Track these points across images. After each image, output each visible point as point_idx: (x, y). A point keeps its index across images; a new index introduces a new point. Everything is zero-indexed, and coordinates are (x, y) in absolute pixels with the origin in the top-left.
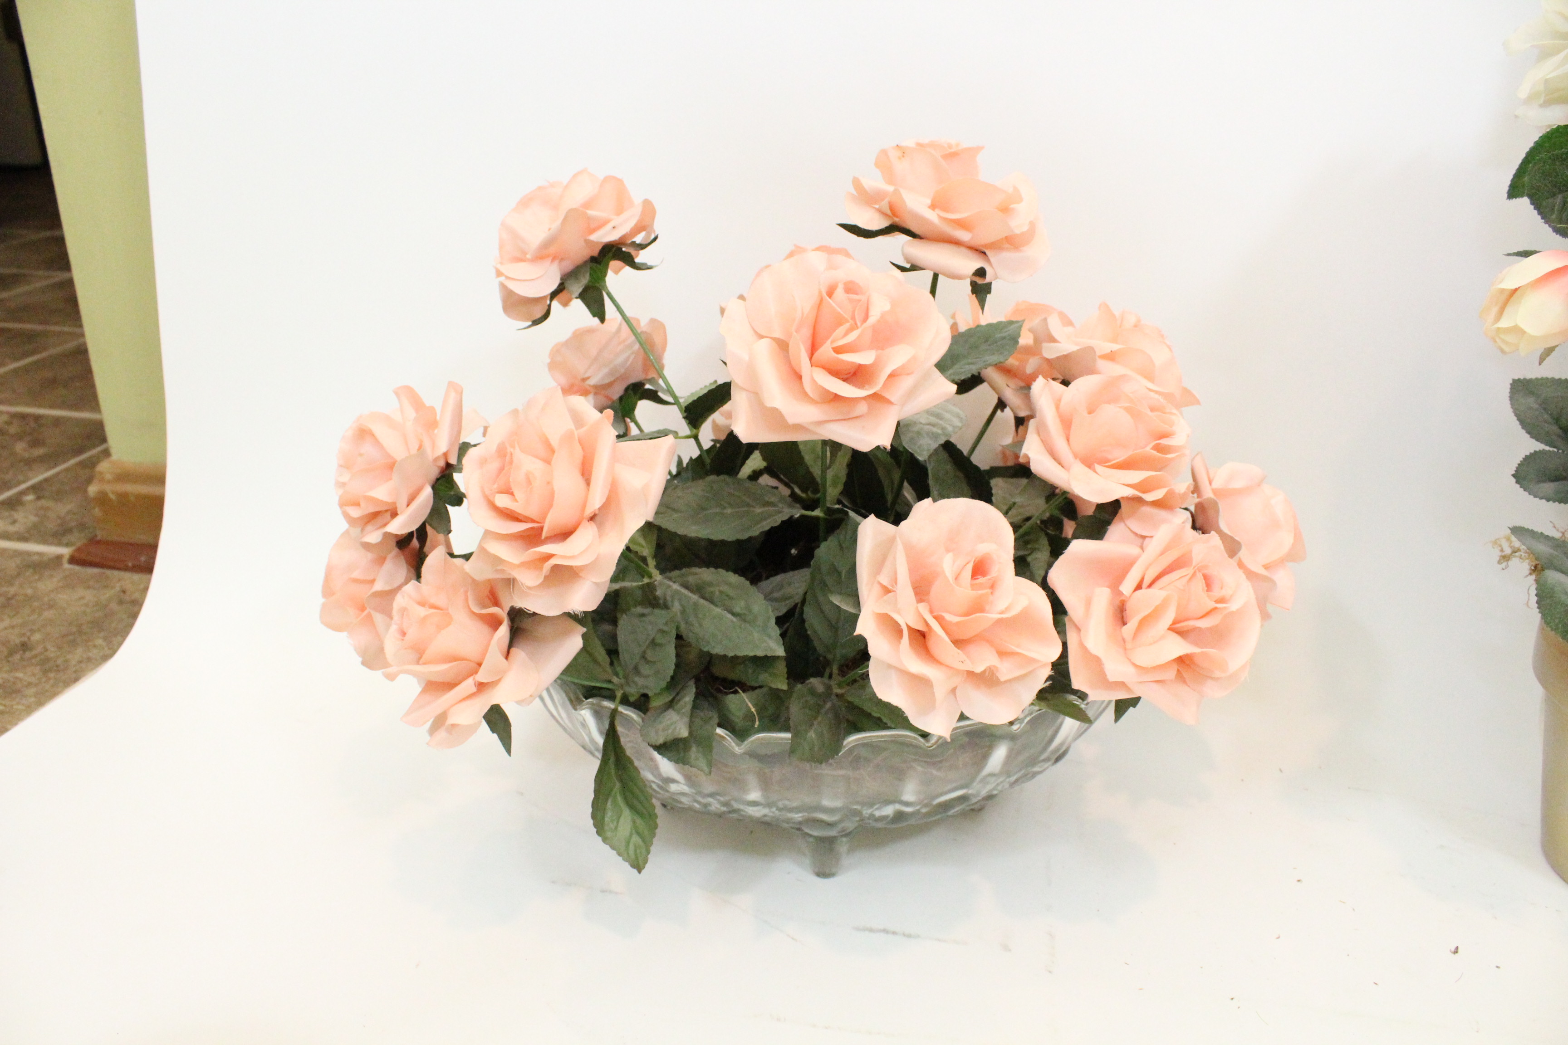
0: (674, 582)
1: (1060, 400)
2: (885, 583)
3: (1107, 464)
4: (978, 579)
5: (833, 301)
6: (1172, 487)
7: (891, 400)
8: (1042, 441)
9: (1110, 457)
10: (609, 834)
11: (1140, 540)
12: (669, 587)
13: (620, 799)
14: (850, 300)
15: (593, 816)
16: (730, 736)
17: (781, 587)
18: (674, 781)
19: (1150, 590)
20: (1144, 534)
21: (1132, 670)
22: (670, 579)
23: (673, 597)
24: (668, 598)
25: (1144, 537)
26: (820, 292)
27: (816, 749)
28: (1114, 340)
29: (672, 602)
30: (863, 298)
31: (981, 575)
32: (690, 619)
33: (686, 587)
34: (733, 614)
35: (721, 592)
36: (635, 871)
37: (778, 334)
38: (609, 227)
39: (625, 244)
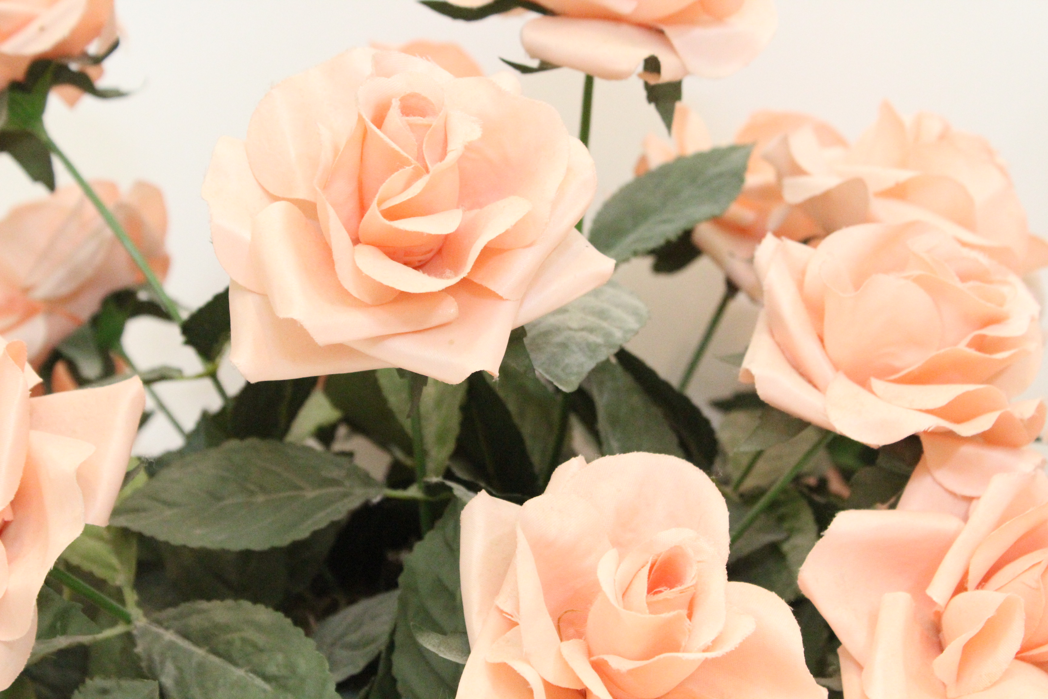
0: (167, 628)
1: (803, 273)
2: (507, 608)
3: (893, 377)
4: (661, 592)
5: (385, 133)
6: (1009, 409)
7: (497, 292)
8: (778, 345)
9: (897, 363)
11: (961, 506)
12: (158, 637)
14: (411, 126)
17: (358, 624)
19: (980, 592)
20: (968, 492)
22: (159, 623)
23: (162, 654)
24: (157, 658)
25: (969, 499)
26: (360, 119)
28: (903, 164)
29: (162, 663)
30: (435, 122)
31: (666, 585)
32: (191, 692)
33: (186, 636)
34: (266, 678)
35: (244, 640)
37: (302, 194)
38: (32, 29)
39: (71, 57)
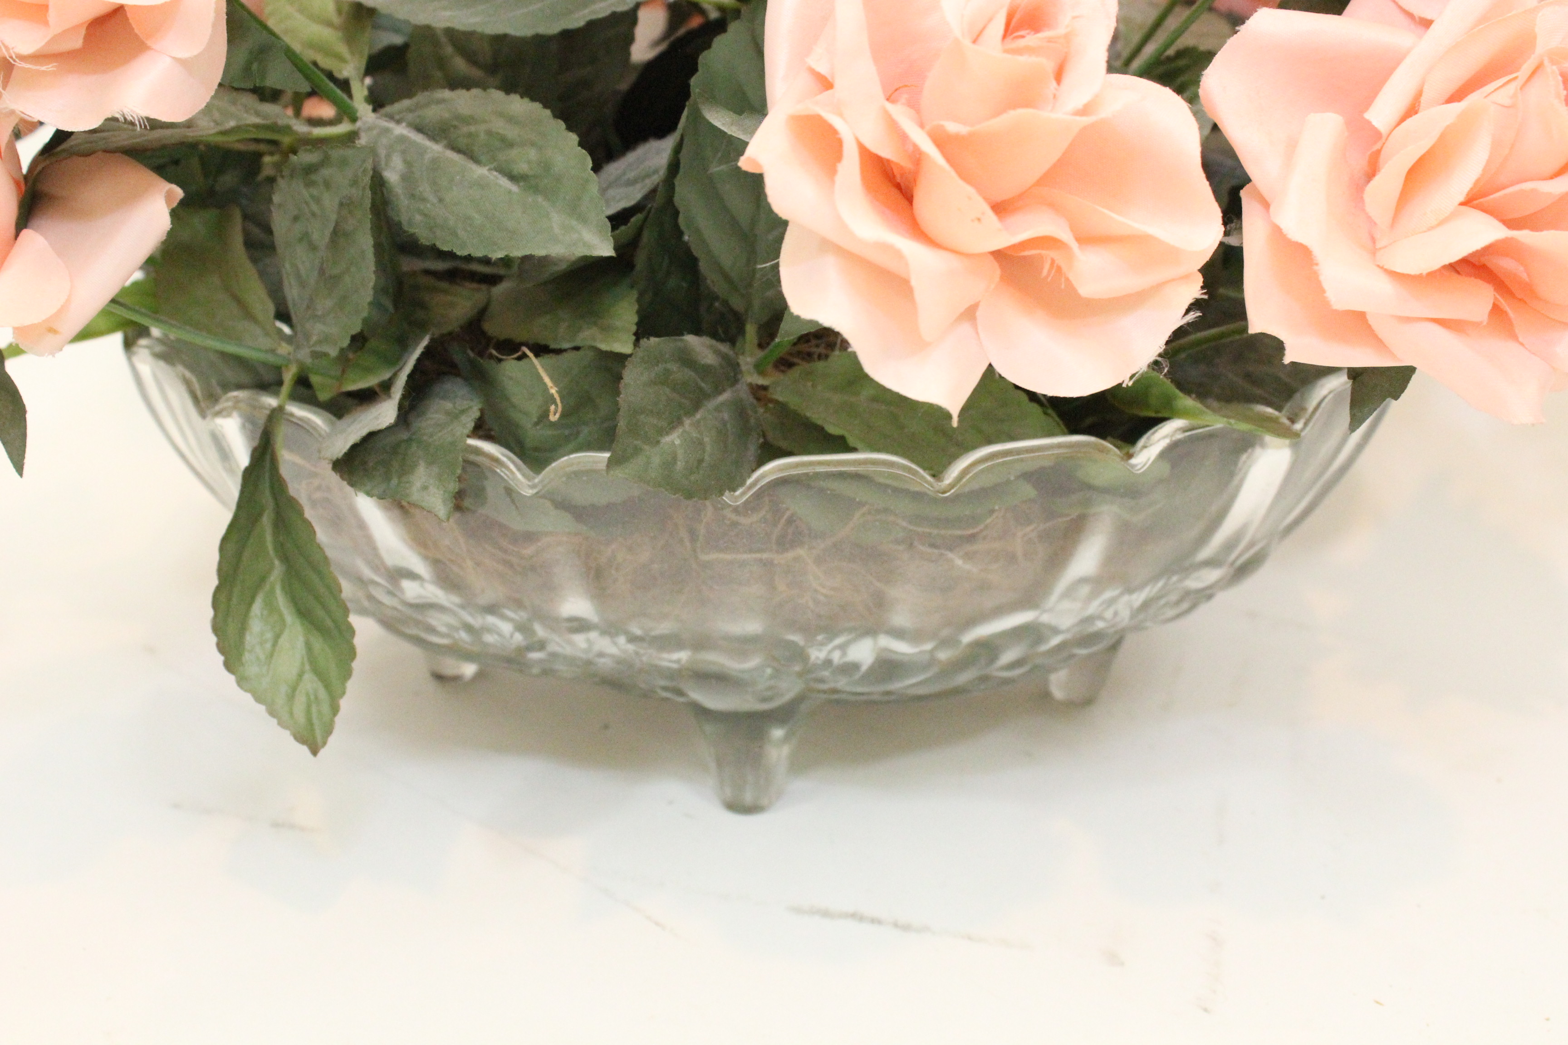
0: (398, 122)
2: (822, 69)
4: (1023, 37)
10: (252, 670)
12: (386, 131)
13: (281, 600)
15: (218, 628)
16: (513, 462)
18: (412, 576)
21: (1385, 287)
22: (390, 117)
23: (390, 148)
24: (382, 152)
27: (680, 465)
29: (388, 156)
31: (1029, 30)
32: (421, 189)
33: (419, 129)
34: (513, 177)
35: (489, 133)
36: (305, 750)
